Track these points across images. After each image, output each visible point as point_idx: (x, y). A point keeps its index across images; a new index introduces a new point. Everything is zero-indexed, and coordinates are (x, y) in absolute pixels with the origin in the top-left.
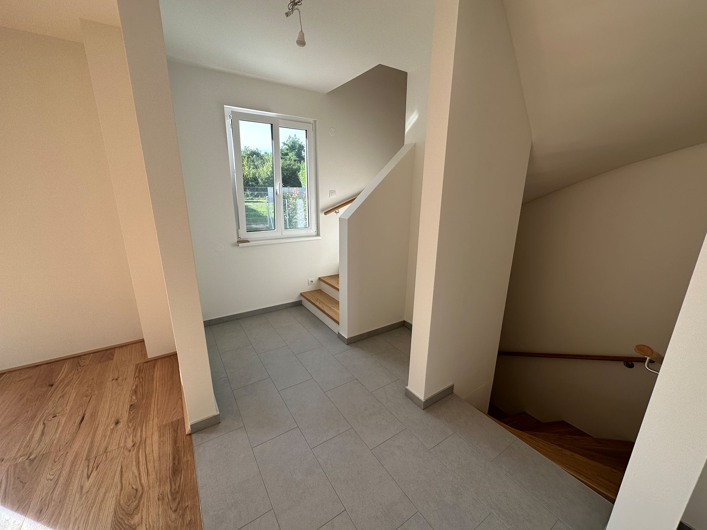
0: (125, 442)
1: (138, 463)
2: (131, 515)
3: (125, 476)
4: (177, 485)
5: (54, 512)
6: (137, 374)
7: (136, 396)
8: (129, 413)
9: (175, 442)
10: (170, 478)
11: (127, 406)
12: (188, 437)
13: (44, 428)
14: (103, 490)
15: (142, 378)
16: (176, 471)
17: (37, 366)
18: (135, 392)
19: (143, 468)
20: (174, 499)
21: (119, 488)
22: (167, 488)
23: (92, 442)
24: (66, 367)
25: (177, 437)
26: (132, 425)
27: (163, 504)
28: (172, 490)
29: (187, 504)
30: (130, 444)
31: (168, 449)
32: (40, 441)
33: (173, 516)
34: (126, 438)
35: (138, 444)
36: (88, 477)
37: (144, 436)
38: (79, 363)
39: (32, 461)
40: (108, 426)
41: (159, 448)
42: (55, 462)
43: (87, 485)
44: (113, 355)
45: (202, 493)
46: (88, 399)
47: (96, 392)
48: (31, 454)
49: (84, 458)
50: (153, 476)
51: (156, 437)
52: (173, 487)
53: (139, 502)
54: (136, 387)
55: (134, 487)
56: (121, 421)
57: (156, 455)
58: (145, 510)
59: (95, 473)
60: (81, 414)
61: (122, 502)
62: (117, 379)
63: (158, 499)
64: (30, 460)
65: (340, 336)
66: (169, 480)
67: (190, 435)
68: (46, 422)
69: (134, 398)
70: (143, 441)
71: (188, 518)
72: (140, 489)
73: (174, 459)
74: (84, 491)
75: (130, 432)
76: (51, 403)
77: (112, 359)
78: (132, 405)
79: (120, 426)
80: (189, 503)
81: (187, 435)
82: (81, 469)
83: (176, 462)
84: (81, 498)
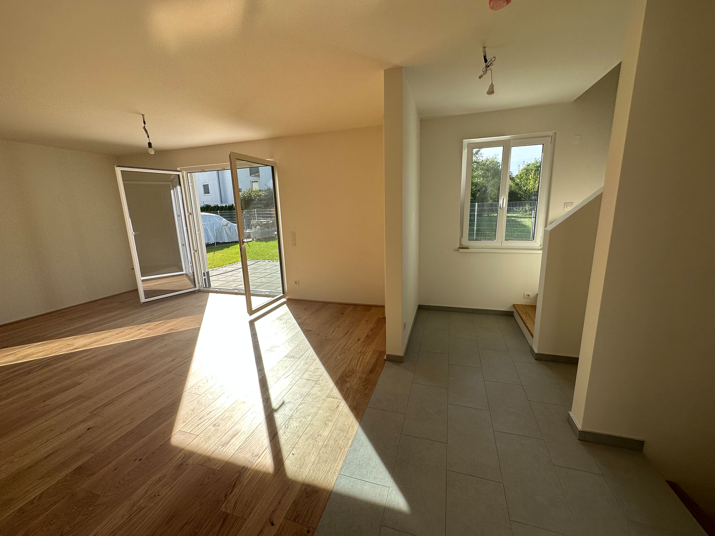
0: (358, 349)
1: (358, 360)
2: (347, 377)
3: (351, 362)
4: (369, 377)
5: (325, 361)
6: (376, 322)
7: (371, 332)
8: (365, 338)
9: (377, 359)
10: (368, 373)
11: (365, 335)
12: (384, 361)
13: (334, 330)
14: (342, 363)
15: (378, 325)
16: (371, 372)
17: (341, 304)
18: (372, 330)
19: (359, 363)
20: (365, 382)
21: (348, 365)
22: (364, 376)
23: (347, 343)
24: (351, 308)
25: (379, 358)
26: (364, 344)
27: (360, 381)
28: (366, 378)
29: (369, 387)
30: (359, 351)
31: (373, 361)
32: (331, 334)
33: (361, 387)
34: (359, 348)
35: (362, 353)
36: (340, 355)
37: (366, 351)
38: (356, 308)
39: (326, 340)
40: (355, 339)
41: (370, 359)
42: (333, 344)
43: (339, 357)
44: (371, 309)
45: (377, 386)
46: (353, 325)
47: (357, 324)
48: (327, 337)
49: (342, 348)
50: (361, 368)
51: (370, 354)
52: (367, 377)
53: (352, 374)
54: (374, 328)
55: (353, 368)
56: (360, 340)
57: (367, 361)
58: (352, 378)
59: (342, 355)
60: (348, 330)
61: (346, 371)
62: (367, 321)
63: (359, 378)
64: (326, 339)
65: (532, 350)
66: (367, 373)
67: (385, 360)
68: (335, 328)
69: (370, 332)
70: (365, 352)
71: (366, 392)
72: (355, 370)
73: (373, 366)
74: (337, 359)
75: (362, 346)
76: (340, 321)
77: (369, 311)
78: (368, 335)
79: (359, 342)
80: (370, 387)
81: (384, 360)
82: (339, 351)
83: (374, 368)
84: (335, 360)
